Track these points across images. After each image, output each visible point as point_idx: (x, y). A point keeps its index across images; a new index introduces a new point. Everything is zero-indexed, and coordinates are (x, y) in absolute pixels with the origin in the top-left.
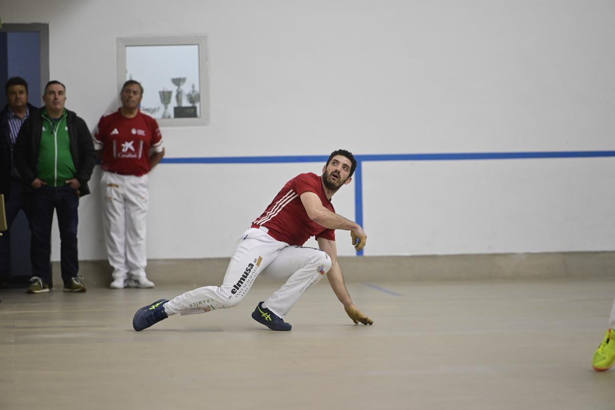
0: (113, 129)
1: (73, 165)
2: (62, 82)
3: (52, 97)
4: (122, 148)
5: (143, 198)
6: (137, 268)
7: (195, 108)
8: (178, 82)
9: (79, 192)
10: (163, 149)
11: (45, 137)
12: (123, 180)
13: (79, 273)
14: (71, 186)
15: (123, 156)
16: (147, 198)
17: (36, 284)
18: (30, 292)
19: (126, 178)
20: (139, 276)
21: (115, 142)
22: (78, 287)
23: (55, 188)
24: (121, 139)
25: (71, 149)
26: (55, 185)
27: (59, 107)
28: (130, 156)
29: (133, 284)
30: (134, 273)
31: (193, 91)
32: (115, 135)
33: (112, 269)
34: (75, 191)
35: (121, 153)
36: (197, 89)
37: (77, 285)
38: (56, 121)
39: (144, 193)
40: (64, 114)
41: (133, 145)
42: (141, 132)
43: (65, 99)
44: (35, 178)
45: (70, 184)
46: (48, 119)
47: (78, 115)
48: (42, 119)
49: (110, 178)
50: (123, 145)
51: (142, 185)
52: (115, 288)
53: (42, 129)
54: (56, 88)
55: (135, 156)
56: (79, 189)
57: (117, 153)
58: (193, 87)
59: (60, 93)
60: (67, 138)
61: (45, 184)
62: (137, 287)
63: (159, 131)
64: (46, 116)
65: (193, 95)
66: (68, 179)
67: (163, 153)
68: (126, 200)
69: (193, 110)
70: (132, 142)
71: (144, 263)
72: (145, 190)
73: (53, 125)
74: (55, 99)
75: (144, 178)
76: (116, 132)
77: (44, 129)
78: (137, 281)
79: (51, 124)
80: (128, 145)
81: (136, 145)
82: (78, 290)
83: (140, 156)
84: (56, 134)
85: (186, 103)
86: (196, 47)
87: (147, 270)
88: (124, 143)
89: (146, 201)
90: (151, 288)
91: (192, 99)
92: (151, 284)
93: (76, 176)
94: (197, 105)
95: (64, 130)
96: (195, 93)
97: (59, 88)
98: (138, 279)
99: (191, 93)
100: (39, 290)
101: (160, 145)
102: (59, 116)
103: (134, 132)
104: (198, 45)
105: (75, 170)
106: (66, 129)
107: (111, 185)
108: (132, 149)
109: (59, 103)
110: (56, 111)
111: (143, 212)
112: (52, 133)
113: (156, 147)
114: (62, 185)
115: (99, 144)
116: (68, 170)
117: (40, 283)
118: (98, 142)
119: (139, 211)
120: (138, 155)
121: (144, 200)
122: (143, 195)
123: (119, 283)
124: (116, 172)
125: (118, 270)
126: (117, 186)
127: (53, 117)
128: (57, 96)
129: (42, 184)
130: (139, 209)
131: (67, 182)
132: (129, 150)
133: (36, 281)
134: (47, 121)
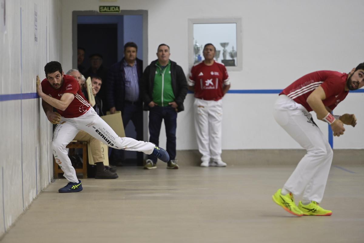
0: (199, 73)
1: (173, 93)
2: (167, 44)
3: (161, 53)
4: (206, 83)
5: (219, 114)
6: (216, 155)
7: (234, 60)
8: (224, 45)
9: (177, 110)
10: (230, 83)
11: (157, 78)
12: (207, 103)
13: (176, 158)
14: (173, 106)
15: (207, 88)
16: (222, 113)
17: (149, 164)
18: (146, 169)
19: (209, 102)
20: (217, 160)
21: (201, 80)
22: (173, 166)
23: (162, 107)
24: (205, 78)
25: (172, 84)
26: (163, 105)
27: (165, 59)
28: (211, 88)
29: (214, 164)
30: (214, 157)
31: (233, 51)
32: (201, 76)
33: (201, 155)
34: (174, 109)
35: (205, 86)
36: (235, 49)
37: (173, 165)
38: (164, 68)
39: (219, 110)
40: (168, 63)
41: (212, 81)
42: (217, 74)
43: (170, 54)
44: (151, 101)
45: (171, 105)
46: (159, 67)
47: (178, 64)
48: (156, 66)
49: (199, 102)
50: (206, 82)
51: (218, 106)
52: (204, 167)
53: (155, 72)
54: (164, 48)
55: (214, 88)
56: (177, 108)
57: (203, 86)
58: (233, 48)
59: (166, 51)
60: (170, 78)
61: (157, 105)
62: (216, 166)
63: (227, 73)
64: (158, 65)
65: (233, 53)
66: (170, 102)
67: (229, 86)
68: (209, 115)
69: (233, 62)
70: (211, 80)
71: (220, 152)
72: (220, 109)
73: (162, 70)
74: (163, 54)
75: (220, 102)
76: (201, 74)
77: (156, 72)
78: (216, 163)
79: (161, 69)
80: (209, 82)
81: (214, 82)
82: (173, 167)
83: (217, 87)
84: (163, 75)
85: (228, 58)
86: (235, 24)
87: (222, 156)
88: (207, 80)
89: (221, 116)
90: (224, 166)
91: (232, 56)
92: (225, 164)
93: (175, 100)
94: (235, 59)
95: (168, 73)
96: (234, 52)
97: (166, 48)
98: (217, 161)
99: (232, 52)
100: (151, 167)
101: (228, 81)
102: (165, 65)
103: (212, 73)
104: (236, 23)
105: (174, 97)
106: (170, 72)
107: (200, 106)
108: (212, 83)
109: (165, 57)
110: (164, 62)
111: (219, 122)
112: (161, 75)
113: (225, 82)
114: (166, 105)
115: (193, 82)
116: (170, 97)
117: (151, 163)
118: (192, 81)
119: (217, 122)
120: (215, 87)
121: (219, 115)
122: (219, 112)
123: (206, 163)
124: (203, 99)
125: (205, 156)
126: (203, 107)
127: (162, 65)
128: (164, 53)
129: (155, 105)
130: (217, 120)
131: (170, 104)
132: (210, 84)
133: (149, 162)
134: (159, 68)
